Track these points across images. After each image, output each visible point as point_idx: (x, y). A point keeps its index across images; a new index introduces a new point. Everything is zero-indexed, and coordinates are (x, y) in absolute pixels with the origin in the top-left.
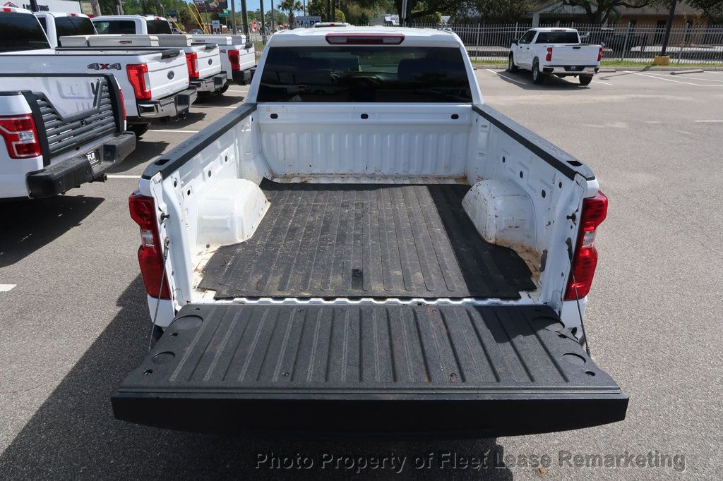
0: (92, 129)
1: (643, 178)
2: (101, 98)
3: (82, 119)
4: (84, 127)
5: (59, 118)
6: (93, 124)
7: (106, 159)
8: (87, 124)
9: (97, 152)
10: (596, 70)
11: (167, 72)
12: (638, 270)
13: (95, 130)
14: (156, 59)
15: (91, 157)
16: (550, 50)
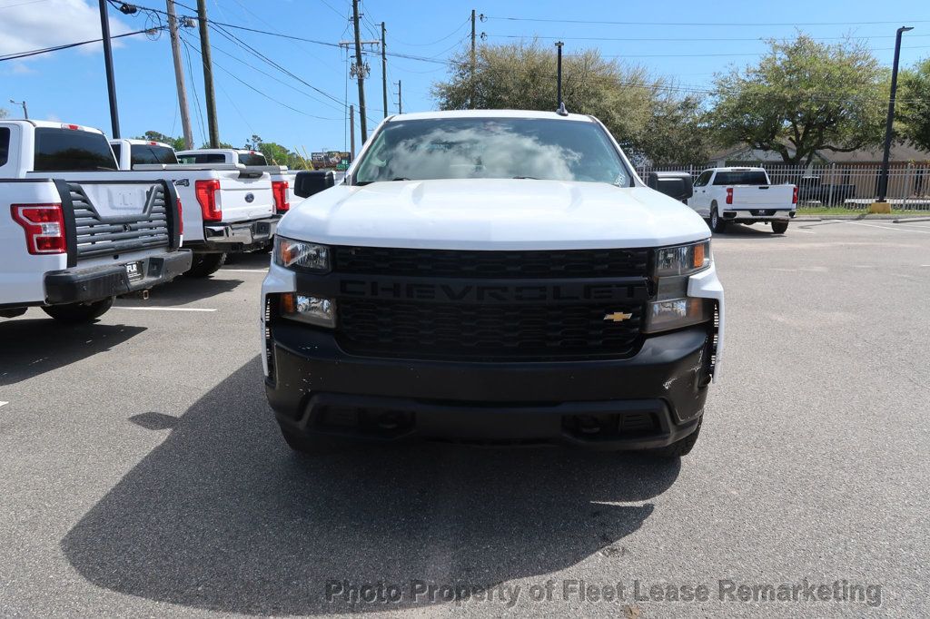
0: (137, 237)
1: (838, 317)
2: (153, 205)
3: (126, 223)
4: (127, 233)
5: (96, 217)
6: (140, 231)
7: (151, 274)
8: (131, 230)
9: (140, 264)
10: (792, 214)
11: (245, 193)
12: (815, 405)
13: (141, 239)
14: (232, 176)
15: (132, 269)
16: (730, 191)
